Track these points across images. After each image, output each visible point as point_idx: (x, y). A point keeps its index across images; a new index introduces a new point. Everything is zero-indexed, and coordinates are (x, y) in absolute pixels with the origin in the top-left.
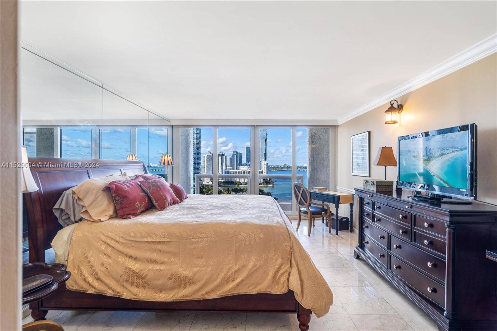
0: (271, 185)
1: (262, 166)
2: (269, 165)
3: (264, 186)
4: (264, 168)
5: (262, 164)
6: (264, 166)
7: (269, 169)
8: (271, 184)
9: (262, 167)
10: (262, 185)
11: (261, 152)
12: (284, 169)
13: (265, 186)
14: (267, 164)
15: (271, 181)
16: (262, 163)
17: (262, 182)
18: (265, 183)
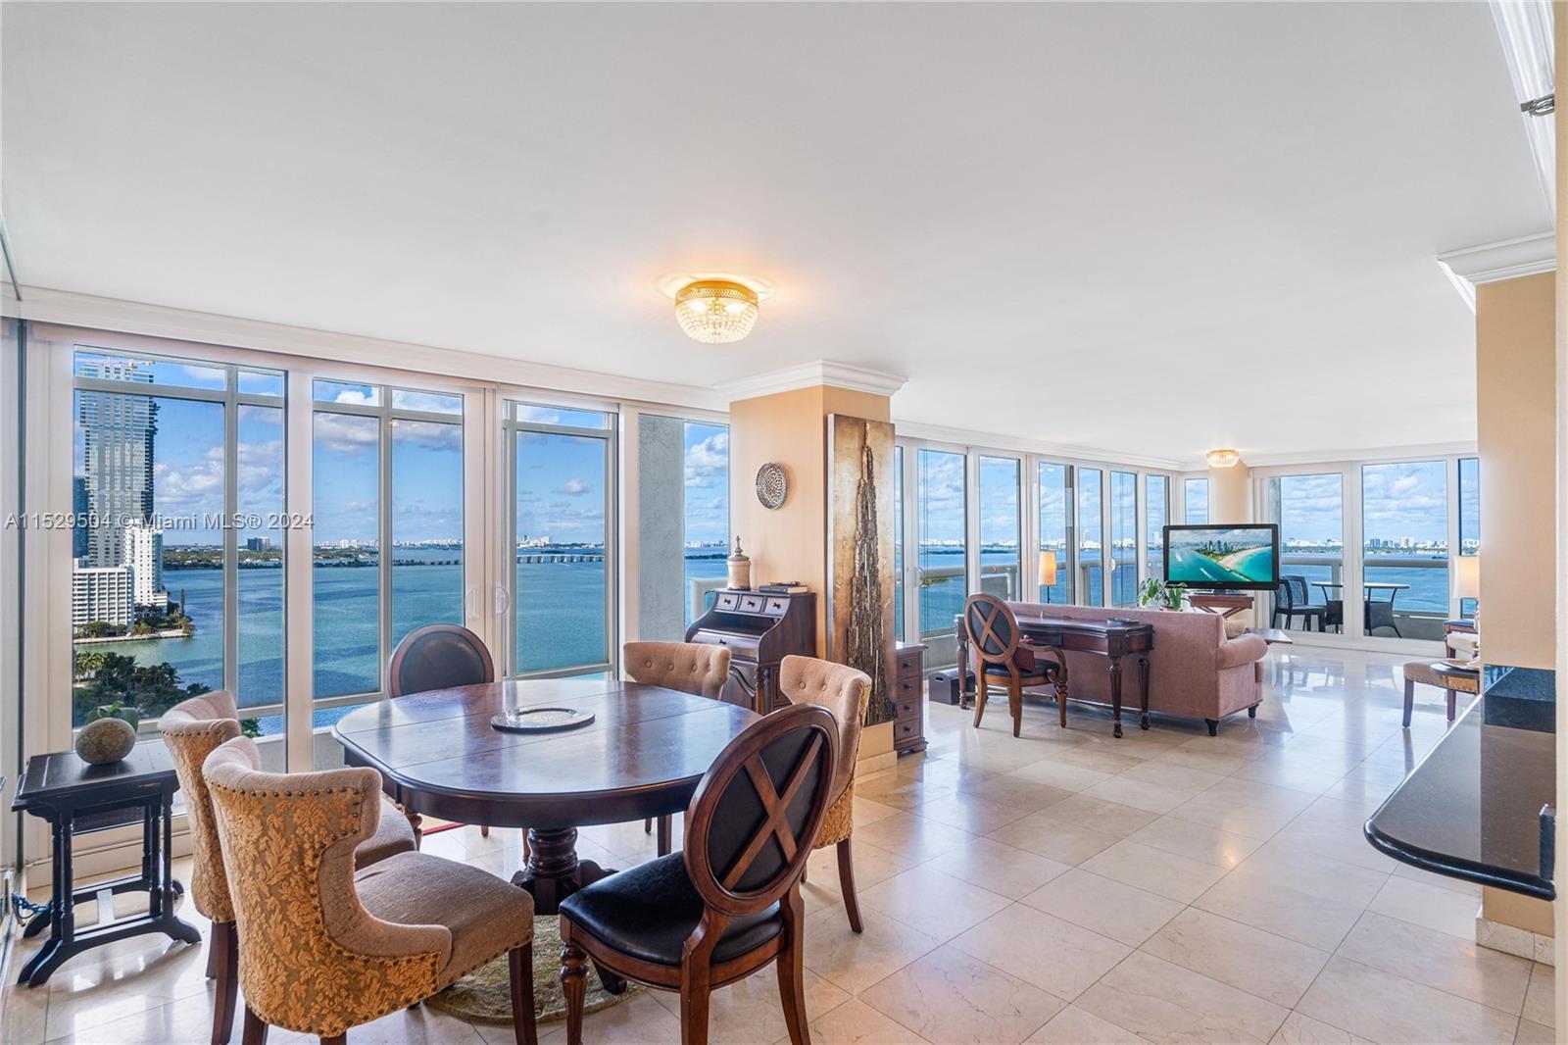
0: (179, 632)
1: (128, 547)
2: (164, 543)
3: (137, 637)
4: (137, 558)
5: (128, 542)
6: (137, 549)
7: (169, 562)
8: (175, 628)
9: (128, 552)
10: (128, 637)
11: (123, 484)
12: (248, 560)
13: (145, 636)
14: (158, 538)
15: (176, 614)
16: (128, 537)
17: (125, 622)
18: (143, 626)
